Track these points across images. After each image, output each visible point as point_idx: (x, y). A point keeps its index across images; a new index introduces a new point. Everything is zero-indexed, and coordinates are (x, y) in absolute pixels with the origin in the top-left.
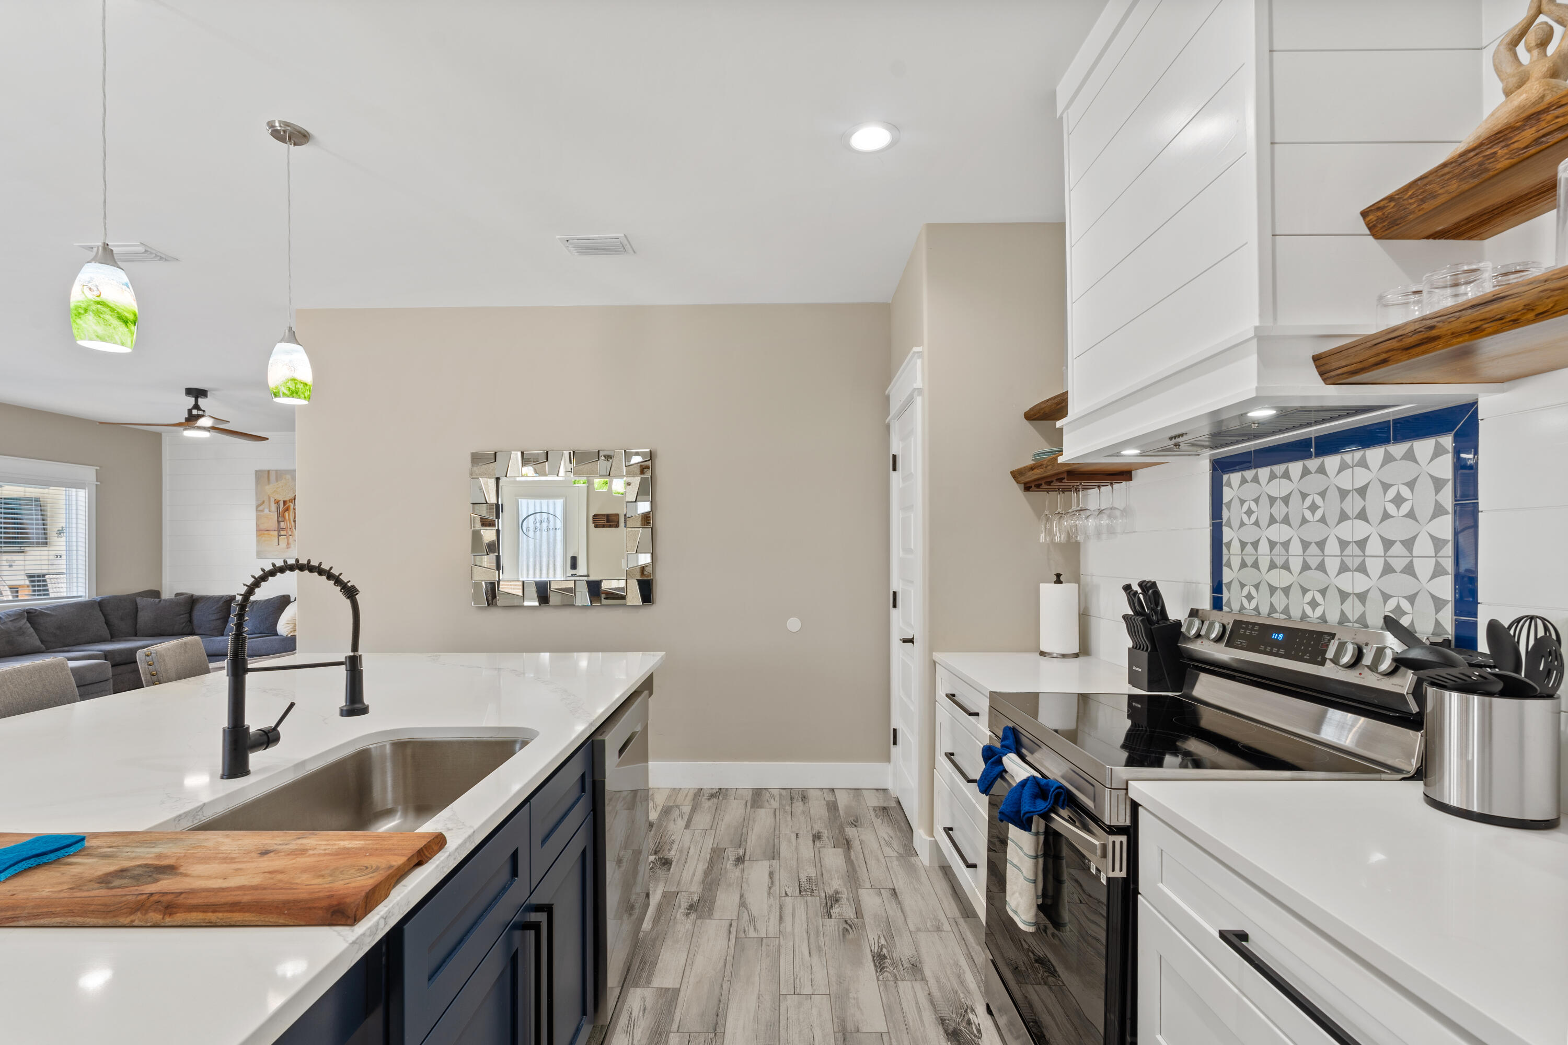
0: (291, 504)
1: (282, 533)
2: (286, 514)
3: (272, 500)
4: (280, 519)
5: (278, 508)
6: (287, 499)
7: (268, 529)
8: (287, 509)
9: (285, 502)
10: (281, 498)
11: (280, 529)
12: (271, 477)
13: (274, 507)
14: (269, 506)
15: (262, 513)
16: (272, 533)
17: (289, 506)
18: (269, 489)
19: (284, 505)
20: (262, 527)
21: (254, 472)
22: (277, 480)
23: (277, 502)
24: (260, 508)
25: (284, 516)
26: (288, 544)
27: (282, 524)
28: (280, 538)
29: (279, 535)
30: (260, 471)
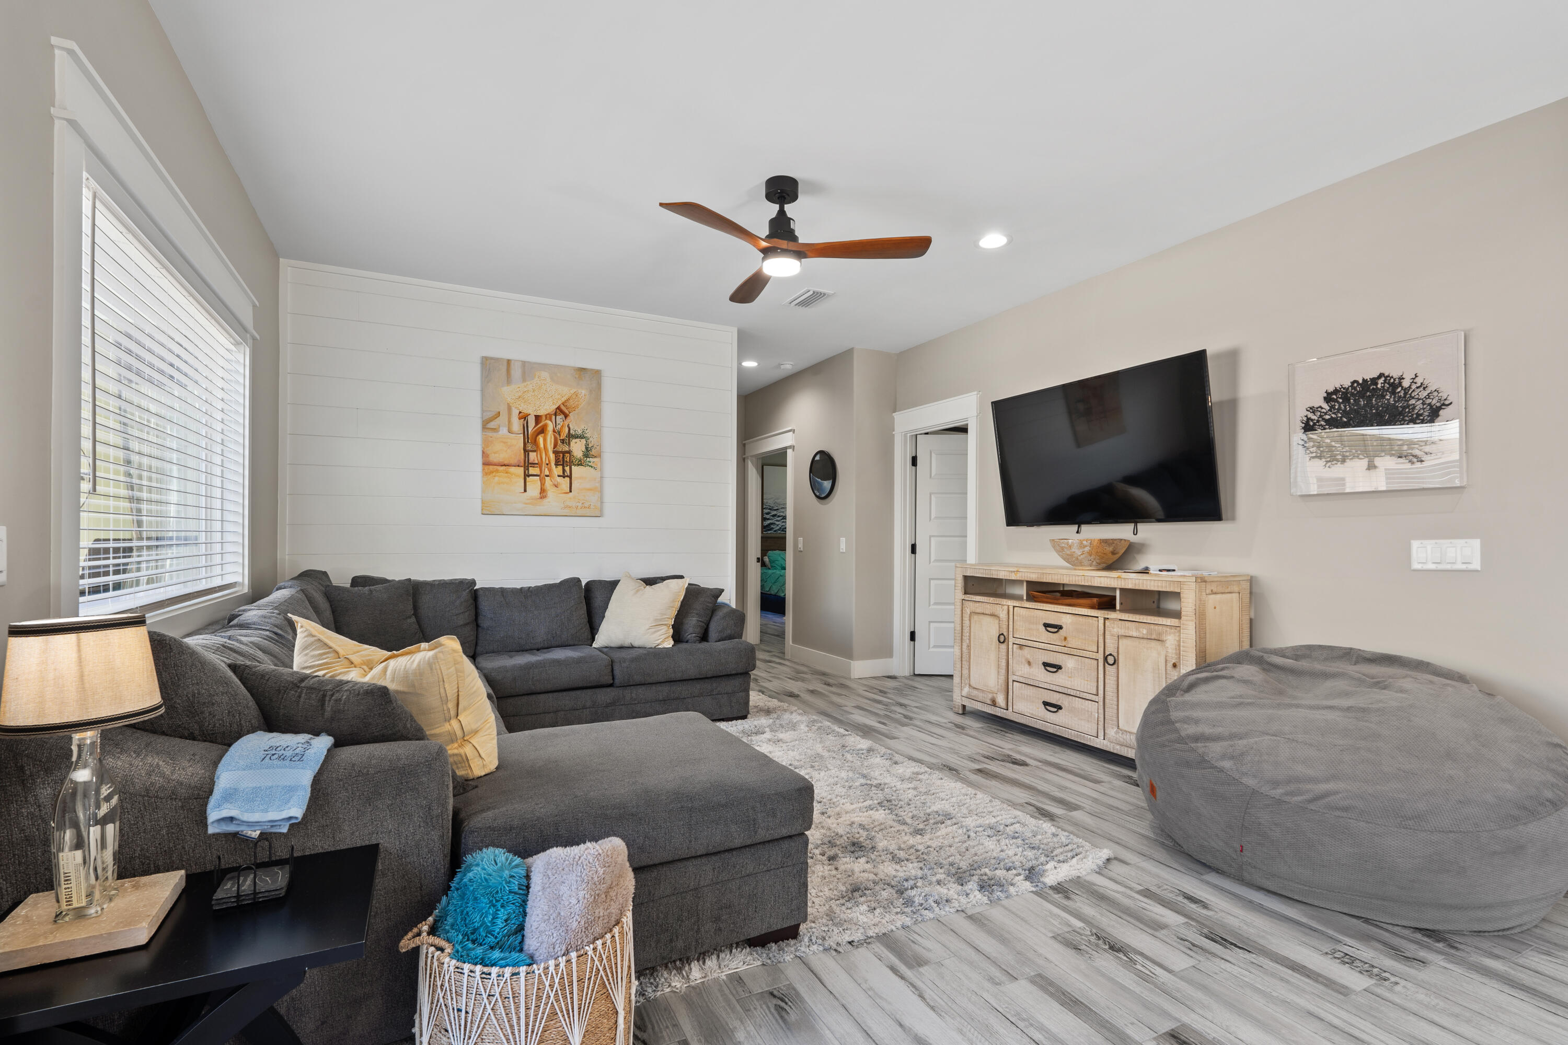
0: (549, 422)
1: (532, 471)
2: (541, 439)
3: (515, 413)
4: (529, 447)
5: (525, 428)
6: (542, 412)
7: (506, 462)
8: (542, 431)
9: (538, 418)
10: (532, 411)
11: (527, 465)
12: (512, 372)
13: (517, 425)
14: (509, 422)
15: (495, 434)
16: (512, 469)
17: (545, 426)
18: (509, 393)
19: (537, 423)
20: (494, 458)
21: (479, 361)
22: (524, 380)
23: (524, 417)
24: (492, 425)
25: (535, 442)
26: (543, 491)
27: (533, 456)
28: (528, 479)
29: (527, 475)
30: (492, 358)
